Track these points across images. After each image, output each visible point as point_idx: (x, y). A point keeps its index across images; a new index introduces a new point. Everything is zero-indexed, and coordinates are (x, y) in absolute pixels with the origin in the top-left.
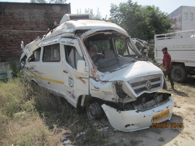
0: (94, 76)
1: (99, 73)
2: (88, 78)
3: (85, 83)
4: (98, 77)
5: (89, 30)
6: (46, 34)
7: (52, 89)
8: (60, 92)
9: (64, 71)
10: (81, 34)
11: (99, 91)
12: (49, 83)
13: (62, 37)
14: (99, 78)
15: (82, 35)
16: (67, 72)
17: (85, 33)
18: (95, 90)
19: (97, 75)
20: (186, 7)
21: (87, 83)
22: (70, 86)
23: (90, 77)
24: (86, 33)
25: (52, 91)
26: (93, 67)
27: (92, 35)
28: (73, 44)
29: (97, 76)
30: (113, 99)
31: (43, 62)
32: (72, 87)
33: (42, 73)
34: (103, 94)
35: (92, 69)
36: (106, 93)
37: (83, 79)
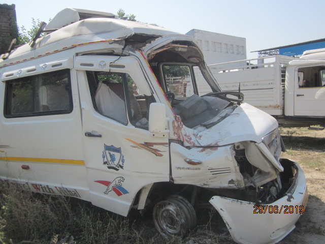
0: (179, 137)
1: (186, 130)
2: (166, 144)
3: (161, 155)
4: (188, 140)
5: (157, 37)
6: (9, 52)
7: (34, 182)
8: (64, 186)
9: (89, 135)
10: (141, 45)
11: (199, 169)
12: (26, 168)
13: (77, 54)
14: (191, 141)
15: (144, 48)
16: (100, 136)
17: (150, 43)
18: (189, 169)
19: (185, 135)
20: (199, 31)
21: (166, 155)
22: (109, 168)
23: (171, 141)
24: (152, 42)
25: (35, 186)
26: (176, 117)
27: (165, 49)
28: (123, 67)
29: (184, 137)
30: (231, 182)
31: (7, 117)
32: (117, 170)
33: (6, 144)
34: (210, 175)
35: (173, 122)
36: (215, 172)
37: (155, 147)
